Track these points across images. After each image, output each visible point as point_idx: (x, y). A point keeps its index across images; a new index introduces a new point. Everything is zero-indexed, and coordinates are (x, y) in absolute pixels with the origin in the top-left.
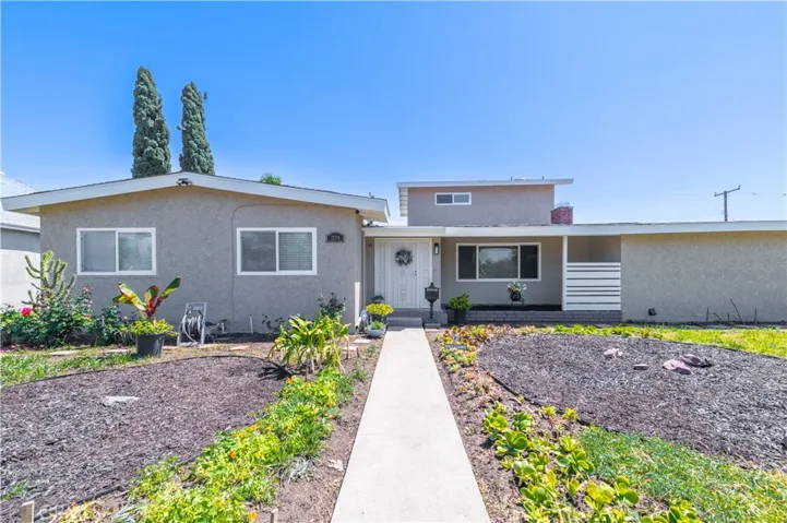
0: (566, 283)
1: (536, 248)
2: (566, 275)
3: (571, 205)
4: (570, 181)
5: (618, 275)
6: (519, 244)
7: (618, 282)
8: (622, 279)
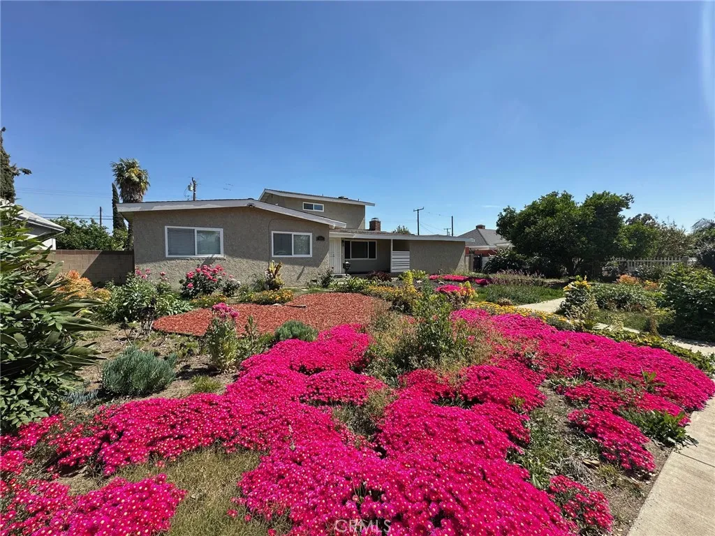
0: (392, 260)
1: (375, 243)
2: (392, 257)
3: (380, 220)
4: (373, 205)
5: (409, 257)
6: (368, 241)
7: (409, 260)
8: (410, 258)
